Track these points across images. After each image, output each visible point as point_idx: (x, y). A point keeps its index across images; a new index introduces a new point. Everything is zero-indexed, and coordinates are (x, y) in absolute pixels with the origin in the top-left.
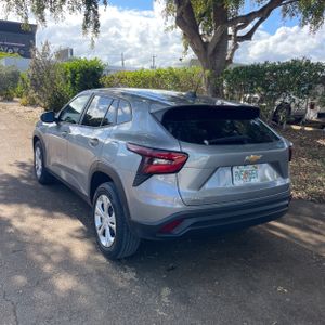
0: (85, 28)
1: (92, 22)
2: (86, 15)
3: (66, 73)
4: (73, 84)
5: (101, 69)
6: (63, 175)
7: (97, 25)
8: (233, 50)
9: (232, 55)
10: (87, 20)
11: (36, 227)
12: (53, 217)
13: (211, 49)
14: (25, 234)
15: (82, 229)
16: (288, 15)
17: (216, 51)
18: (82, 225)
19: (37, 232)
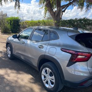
0: (15, 7)
1: (18, 5)
2: (16, 3)
3: (8, 21)
4: (11, 24)
5: (19, 20)
6: (22, 58)
7: (19, 6)
8: (62, 15)
9: (62, 16)
10: (16, 5)
11: (15, 79)
12: (20, 74)
13: (56, 14)
14: (12, 83)
15: (32, 78)
16: (73, 6)
17: (58, 15)
18: (32, 77)
19: (16, 81)
